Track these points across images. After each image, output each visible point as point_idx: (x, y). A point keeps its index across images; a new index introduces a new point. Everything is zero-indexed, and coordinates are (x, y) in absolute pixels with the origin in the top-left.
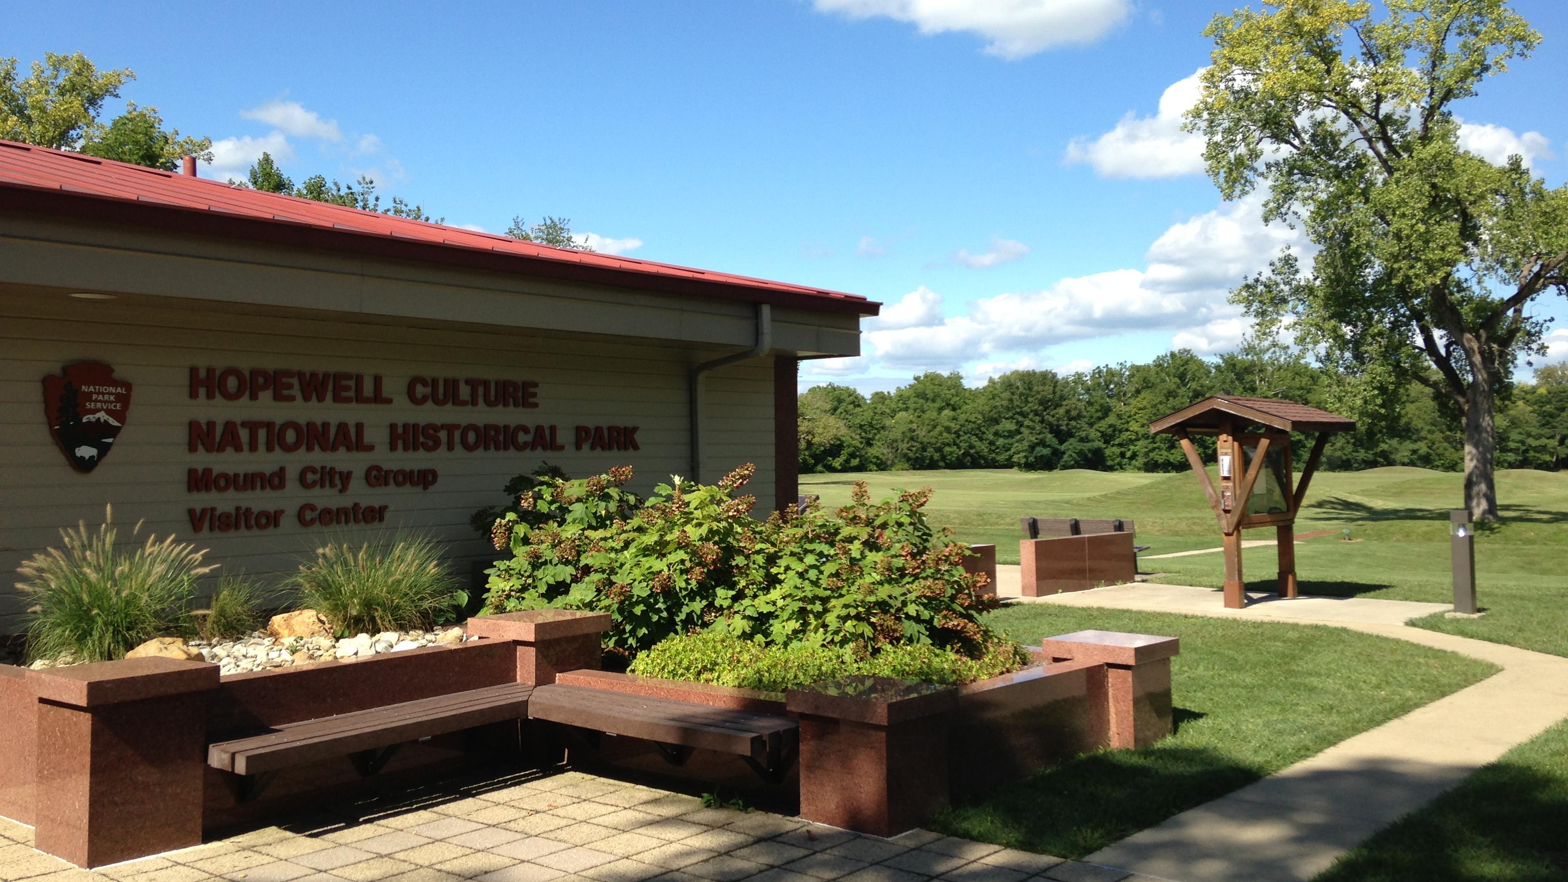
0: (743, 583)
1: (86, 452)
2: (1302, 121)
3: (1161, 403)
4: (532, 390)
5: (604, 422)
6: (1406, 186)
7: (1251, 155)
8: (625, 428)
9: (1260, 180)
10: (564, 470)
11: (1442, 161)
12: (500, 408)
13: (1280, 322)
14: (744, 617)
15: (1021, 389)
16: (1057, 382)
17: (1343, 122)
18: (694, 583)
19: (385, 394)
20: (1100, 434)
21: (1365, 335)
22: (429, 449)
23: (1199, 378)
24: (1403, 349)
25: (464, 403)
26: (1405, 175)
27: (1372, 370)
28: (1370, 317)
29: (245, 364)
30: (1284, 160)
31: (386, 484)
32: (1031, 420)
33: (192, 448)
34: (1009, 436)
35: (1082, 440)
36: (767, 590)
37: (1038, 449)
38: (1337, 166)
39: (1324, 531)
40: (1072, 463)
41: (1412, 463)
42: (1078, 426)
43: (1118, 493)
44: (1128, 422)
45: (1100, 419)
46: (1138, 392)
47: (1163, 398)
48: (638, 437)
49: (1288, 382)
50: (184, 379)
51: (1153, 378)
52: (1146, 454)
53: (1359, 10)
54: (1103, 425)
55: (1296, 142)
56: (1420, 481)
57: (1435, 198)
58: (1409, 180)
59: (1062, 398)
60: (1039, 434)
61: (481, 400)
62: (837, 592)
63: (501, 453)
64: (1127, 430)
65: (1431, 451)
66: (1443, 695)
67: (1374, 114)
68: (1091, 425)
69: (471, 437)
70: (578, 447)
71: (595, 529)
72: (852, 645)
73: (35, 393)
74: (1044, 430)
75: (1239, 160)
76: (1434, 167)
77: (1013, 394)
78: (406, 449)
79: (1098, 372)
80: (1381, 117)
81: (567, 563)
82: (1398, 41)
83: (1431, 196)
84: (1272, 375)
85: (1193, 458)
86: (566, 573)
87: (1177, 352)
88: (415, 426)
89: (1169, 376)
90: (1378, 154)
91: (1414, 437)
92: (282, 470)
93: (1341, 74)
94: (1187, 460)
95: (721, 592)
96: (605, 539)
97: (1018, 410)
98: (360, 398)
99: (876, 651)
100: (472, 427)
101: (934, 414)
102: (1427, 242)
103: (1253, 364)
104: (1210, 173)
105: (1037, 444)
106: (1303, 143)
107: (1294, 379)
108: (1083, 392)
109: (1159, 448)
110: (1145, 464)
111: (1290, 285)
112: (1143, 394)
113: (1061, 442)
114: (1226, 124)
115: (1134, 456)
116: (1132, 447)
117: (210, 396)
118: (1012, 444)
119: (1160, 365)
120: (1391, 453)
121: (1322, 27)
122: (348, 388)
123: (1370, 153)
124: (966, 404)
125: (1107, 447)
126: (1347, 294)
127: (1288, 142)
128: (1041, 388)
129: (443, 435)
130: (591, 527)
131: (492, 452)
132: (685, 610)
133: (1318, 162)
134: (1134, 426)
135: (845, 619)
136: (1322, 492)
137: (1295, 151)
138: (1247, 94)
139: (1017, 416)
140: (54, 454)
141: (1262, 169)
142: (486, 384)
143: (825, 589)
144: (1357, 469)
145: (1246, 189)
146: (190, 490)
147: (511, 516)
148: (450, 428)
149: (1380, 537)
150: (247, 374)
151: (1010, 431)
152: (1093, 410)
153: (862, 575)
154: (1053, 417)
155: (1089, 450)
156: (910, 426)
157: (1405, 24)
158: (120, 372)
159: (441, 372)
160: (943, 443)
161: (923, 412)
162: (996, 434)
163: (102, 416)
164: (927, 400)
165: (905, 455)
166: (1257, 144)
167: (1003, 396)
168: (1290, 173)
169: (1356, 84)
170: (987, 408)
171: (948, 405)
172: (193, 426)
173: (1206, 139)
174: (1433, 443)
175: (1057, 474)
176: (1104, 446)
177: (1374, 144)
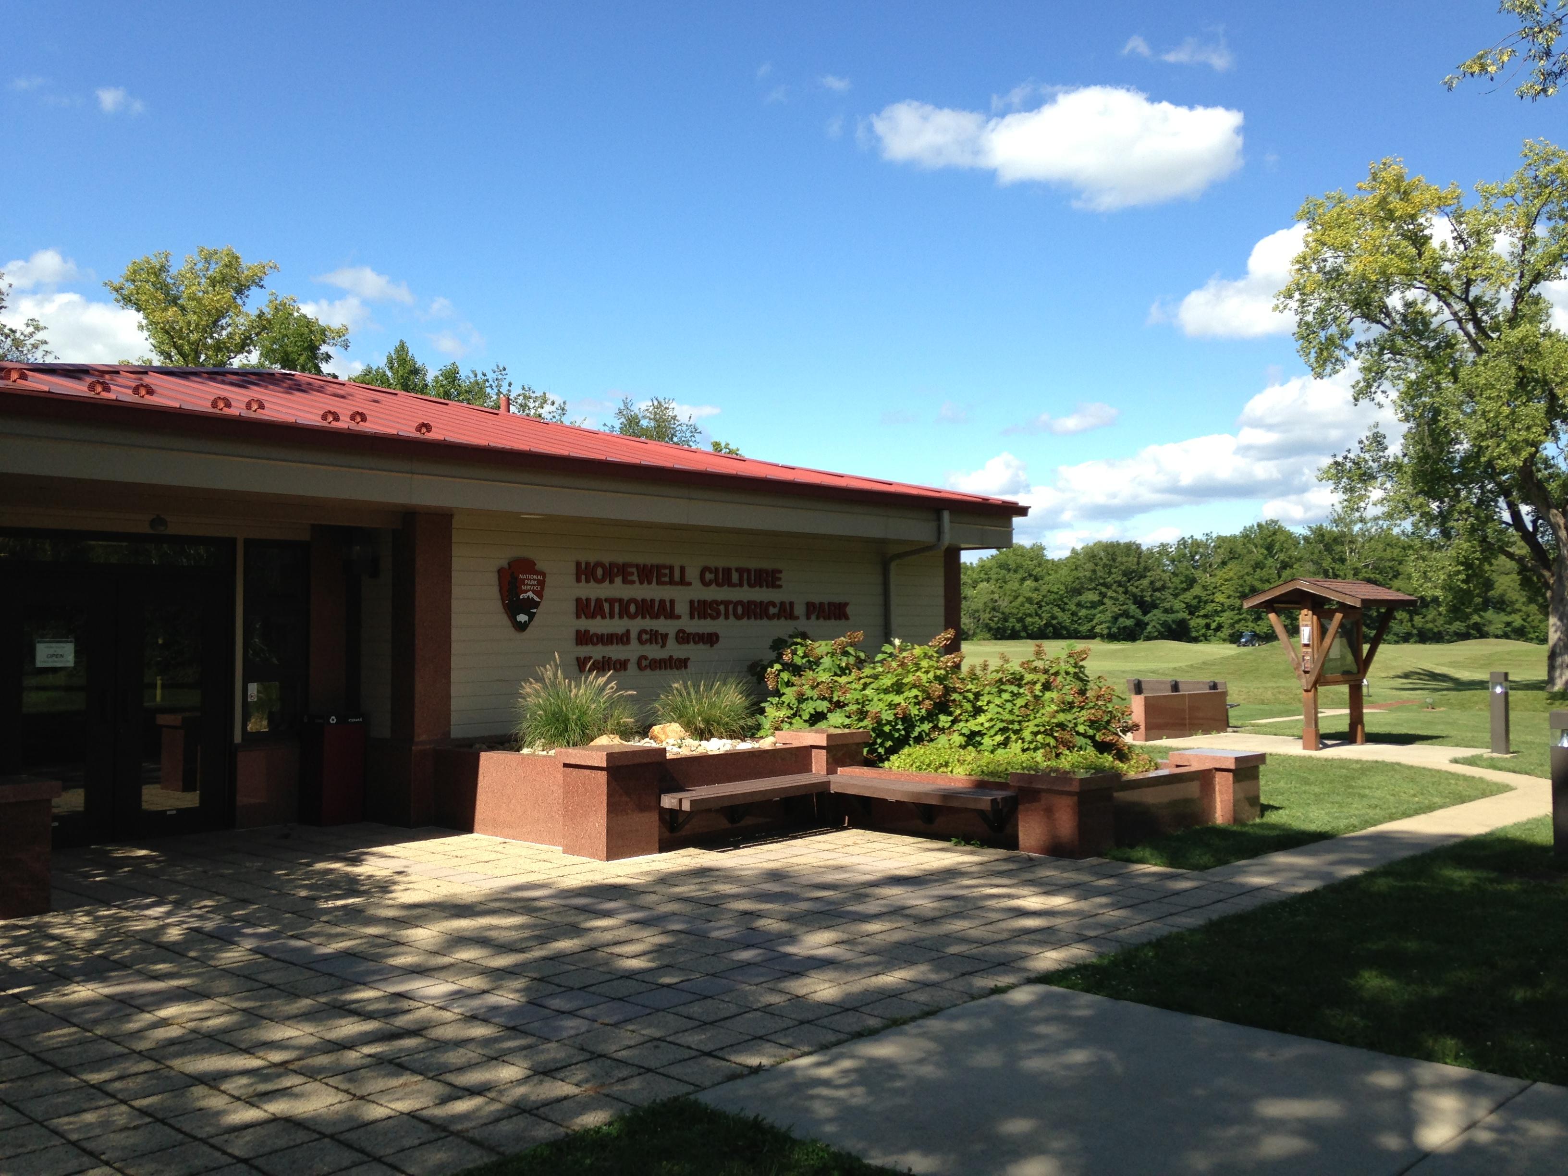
0: (958, 712)
1: (522, 618)
2: (1395, 301)
3: (1248, 574)
4: (778, 575)
5: (825, 599)
6: (1493, 368)
7: (1342, 335)
8: (840, 604)
9: (1352, 359)
10: (810, 634)
11: (1529, 344)
12: (757, 589)
13: (1369, 497)
14: (960, 735)
15: (1105, 560)
16: (1141, 553)
17: (1433, 305)
18: (923, 711)
19: (687, 579)
20: (1185, 606)
21: (1452, 511)
22: (713, 618)
23: (1287, 550)
24: (1490, 525)
25: (734, 585)
26: (1494, 357)
27: (1458, 545)
28: (1458, 491)
29: (607, 559)
30: (1374, 340)
31: (688, 642)
32: (1115, 591)
33: (578, 617)
34: (1091, 607)
35: (1166, 611)
36: (974, 716)
37: (1121, 620)
38: (1427, 346)
39: (1408, 701)
40: (1156, 634)
41: (1506, 636)
42: (1163, 597)
43: (1204, 663)
44: (1213, 594)
45: (1185, 590)
46: (1224, 563)
47: (1250, 570)
48: (849, 610)
49: (1379, 553)
50: (572, 569)
51: (1240, 549)
52: (1232, 625)
53: (1449, 196)
54: (1188, 596)
55: (1387, 322)
56: (1509, 653)
57: (1522, 379)
58: (1497, 362)
59: (1147, 569)
60: (1122, 605)
61: (745, 582)
62: (1026, 718)
63: (759, 622)
64: (1212, 601)
65: (1526, 624)
66: (1463, 802)
67: (1463, 297)
68: (1176, 596)
69: (740, 610)
70: (808, 618)
71: (840, 676)
72: (1042, 751)
73: (494, 579)
74: (1127, 601)
75: (1330, 340)
76: (1521, 351)
77: (1096, 565)
78: (699, 618)
79: (1183, 542)
80: (1471, 299)
81: (824, 699)
82: (1488, 225)
83: (1518, 377)
84: (1363, 547)
85: (1279, 630)
86: (823, 706)
87: (1264, 523)
88: (705, 602)
89: (1256, 547)
90: (1467, 334)
91: (1508, 609)
92: (628, 631)
93: (1432, 258)
94: (1274, 632)
95: (942, 718)
96: (849, 683)
97: (1101, 581)
98: (672, 582)
99: (1058, 756)
100: (740, 602)
101: (1015, 585)
102: (1513, 422)
103: (1343, 535)
104: (1301, 353)
105: (1121, 615)
106: (1394, 322)
107: (1385, 550)
108: (1168, 563)
109: (1245, 620)
110: (1231, 635)
111: (1379, 462)
112: (1230, 566)
113: (1145, 613)
114: (1318, 304)
115: (1219, 628)
116: (1217, 619)
117: (587, 581)
118: (1094, 615)
119: (1247, 536)
120: (1484, 625)
121: (1413, 212)
122: (665, 575)
123: (1460, 333)
124: (1049, 575)
125: (1192, 618)
126: (1435, 471)
127: (1379, 322)
128: (1125, 559)
129: (722, 608)
130: (836, 674)
131: (752, 622)
132: (918, 730)
133: (1408, 342)
134: (1220, 598)
135: (1035, 734)
136: (1408, 663)
137: (1386, 331)
138: (1339, 275)
139: (1099, 587)
140: (505, 620)
141: (1353, 348)
142: (748, 571)
143: (1018, 716)
144: (1449, 642)
145: (1337, 367)
146: (577, 644)
147: (777, 666)
148: (726, 603)
149: (1462, 706)
150: (607, 565)
151: (1092, 602)
152: (1178, 581)
153: (1043, 707)
154: (1137, 587)
155: (1173, 621)
156: (992, 596)
157: (1495, 210)
158: (540, 566)
159: (720, 563)
160: (1024, 614)
161: (1005, 582)
162: (1079, 605)
163: (530, 594)
164: (1009, 570)
165: (987, 625)
166: (1349, 323)
167: (1085, 567)
168: (1381, 353)
169: (1446, 267)
170: (1070, 579)
171: (1030, 575)
172: (578, 601)
173: (1298, 318)
174: (1528, 616)
175: (1141, 645)
176: (1189, 617)
177: (1464, 324)
